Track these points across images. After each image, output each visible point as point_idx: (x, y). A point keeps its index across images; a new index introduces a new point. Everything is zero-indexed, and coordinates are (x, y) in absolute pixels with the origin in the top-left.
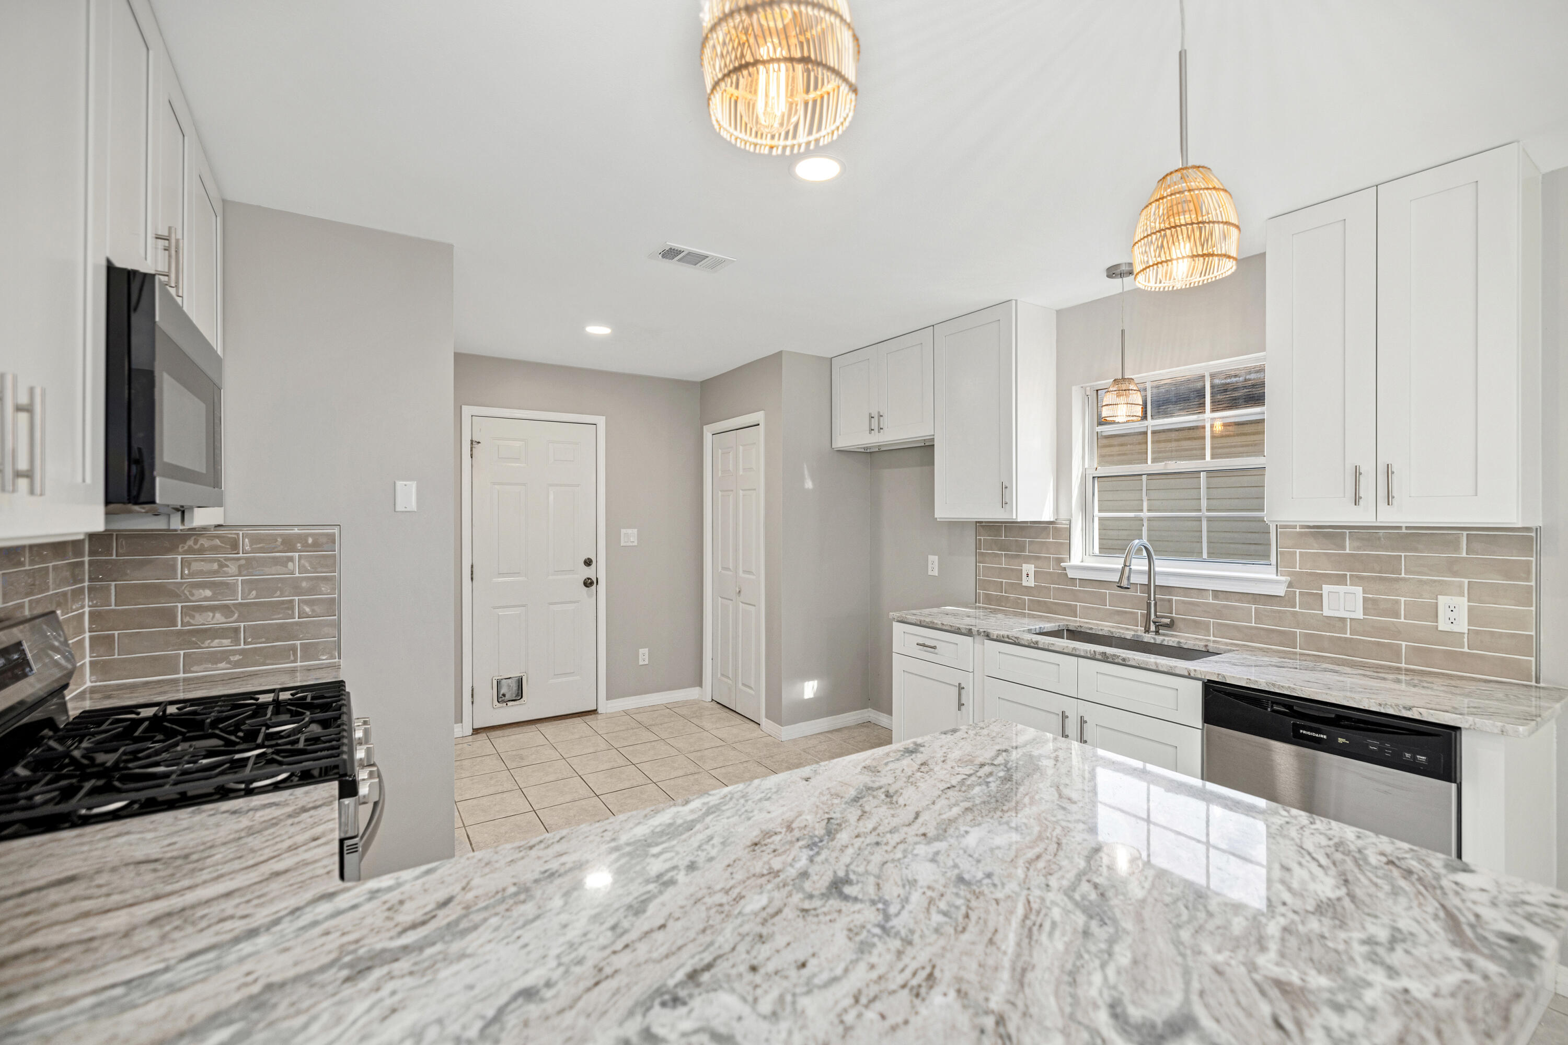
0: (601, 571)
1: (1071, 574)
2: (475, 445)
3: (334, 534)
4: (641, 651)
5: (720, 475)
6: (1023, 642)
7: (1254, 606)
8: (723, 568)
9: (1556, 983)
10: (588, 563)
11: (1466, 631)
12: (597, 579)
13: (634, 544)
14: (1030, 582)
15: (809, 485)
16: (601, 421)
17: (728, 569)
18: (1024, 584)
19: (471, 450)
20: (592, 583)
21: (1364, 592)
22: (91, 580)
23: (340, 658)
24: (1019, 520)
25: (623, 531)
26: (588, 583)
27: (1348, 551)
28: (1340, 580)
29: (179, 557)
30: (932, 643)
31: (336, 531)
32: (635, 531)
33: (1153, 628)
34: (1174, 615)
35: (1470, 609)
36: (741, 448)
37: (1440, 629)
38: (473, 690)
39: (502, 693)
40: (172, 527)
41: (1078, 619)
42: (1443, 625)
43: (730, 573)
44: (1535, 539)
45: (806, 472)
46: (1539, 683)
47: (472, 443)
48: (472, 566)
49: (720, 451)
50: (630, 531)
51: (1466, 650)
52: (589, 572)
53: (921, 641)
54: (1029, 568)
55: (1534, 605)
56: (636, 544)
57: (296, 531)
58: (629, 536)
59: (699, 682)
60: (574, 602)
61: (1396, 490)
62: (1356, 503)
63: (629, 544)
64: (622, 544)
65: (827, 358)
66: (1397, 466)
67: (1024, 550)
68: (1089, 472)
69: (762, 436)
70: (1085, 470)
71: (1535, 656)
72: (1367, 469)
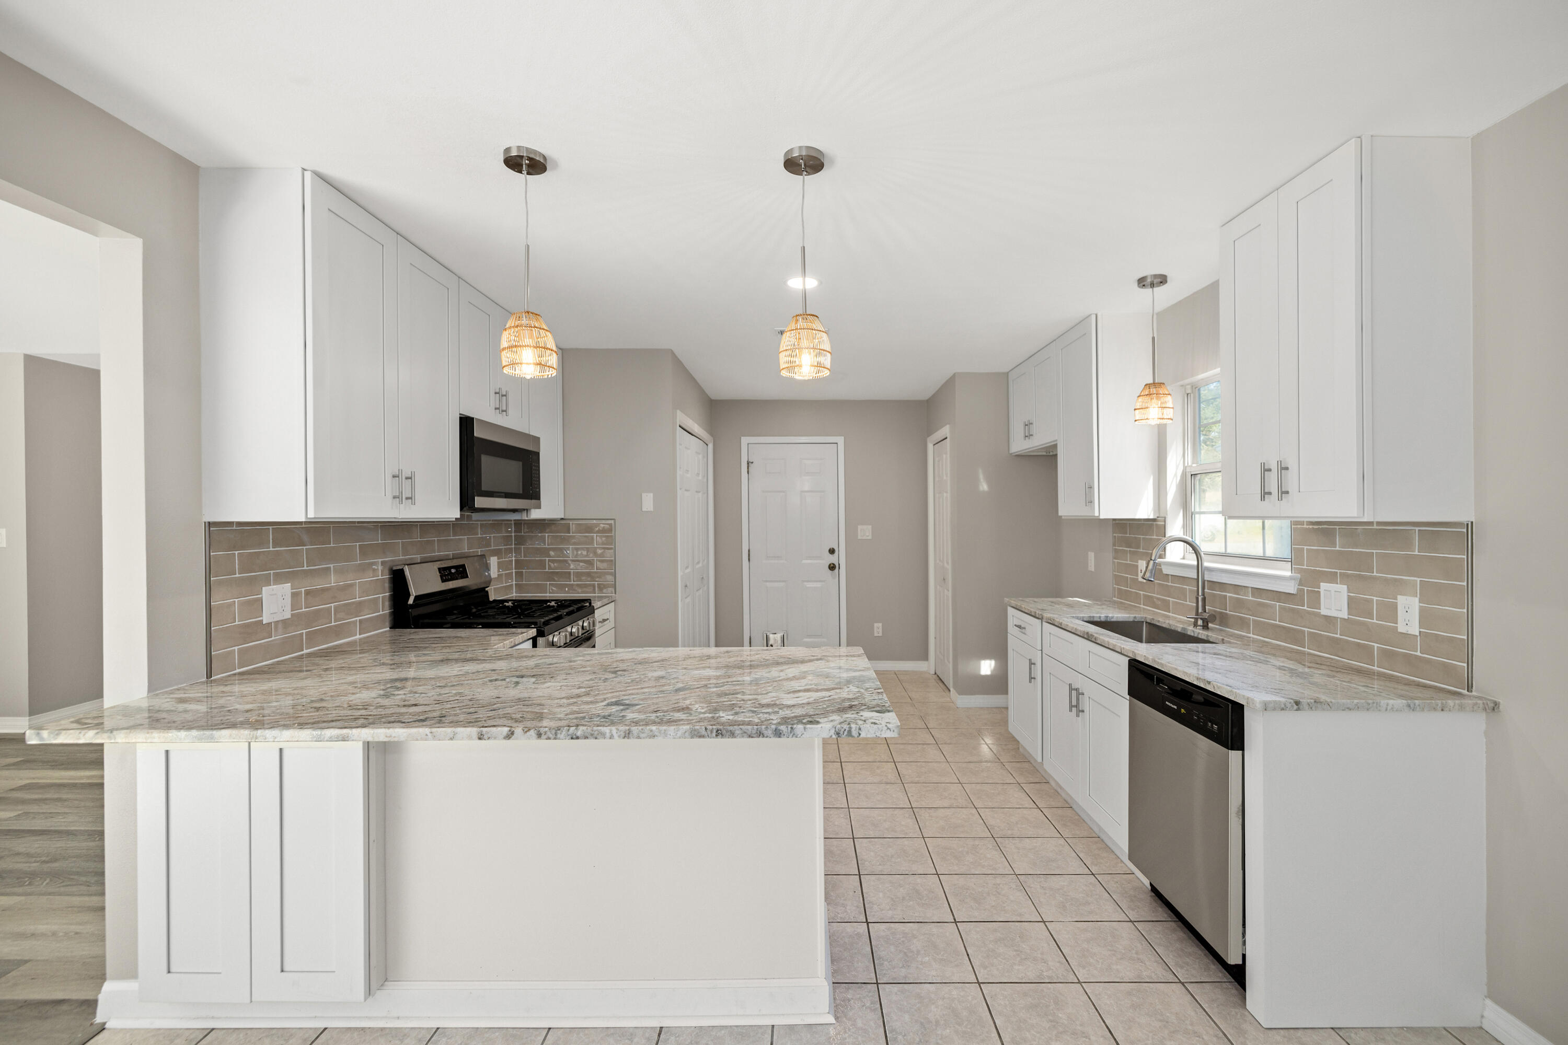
0: (841, 558)
1: (1166, 570)
2: (750, 464)
3: (611, 524)
4: (876, 625)
5: (937, 480)
7: (1278, 604)
8: (939, 560)
9: (1482, 1017)
10: (832, 551)
11: (1418, 634)
12: (839, 564)
15: (984, 487)
16: (840, 440)
19: (748, 468)
20: (835, 567)
21: (1349, 591)
22: (515, 544)
23: (615, 593)
24: (1102, 517)
25: (860, 527)
26: (832, 567)
27: (1337, 548)
28: (1332, 578)
29: (547, 534)
30: (1023, 625)
31: (612, 522)
32: (870, 527)
33: (1200, 622)
34: (1228, 612)
35: (1422, 611)
37: (1400, 630)
38: (750, 639)
39: (770, 644)
40: (523, 519)
41: (1170, 614)
42: (1401, 628)
43: (941, 564)
44: (1466, 534)
45: (981, 476)
46: (1472, 691)
47: (748, 464)
48: (749, 551)
49: (937, 459)
50: (865, 527)
51: (1418, 653)
52: (833, 559)
53: (1018, 623)
54: (1142, 564)
55: (1466, 608)
56: (870, 537)
57: (595, 522)
58: (865, 532)
59: (925, 657)
60: (822, 581)
61: (1291, 485)
62: (1263, 498)
63: (864, 538)
64: (859, 537)
65: (1004, 373)
66: (1291, 463)
67: (1138, 547)
68: (1188, 470)
69: (948, 445)
70: (1185, 468)
71: (1470, 663)
72: (1274, 466)
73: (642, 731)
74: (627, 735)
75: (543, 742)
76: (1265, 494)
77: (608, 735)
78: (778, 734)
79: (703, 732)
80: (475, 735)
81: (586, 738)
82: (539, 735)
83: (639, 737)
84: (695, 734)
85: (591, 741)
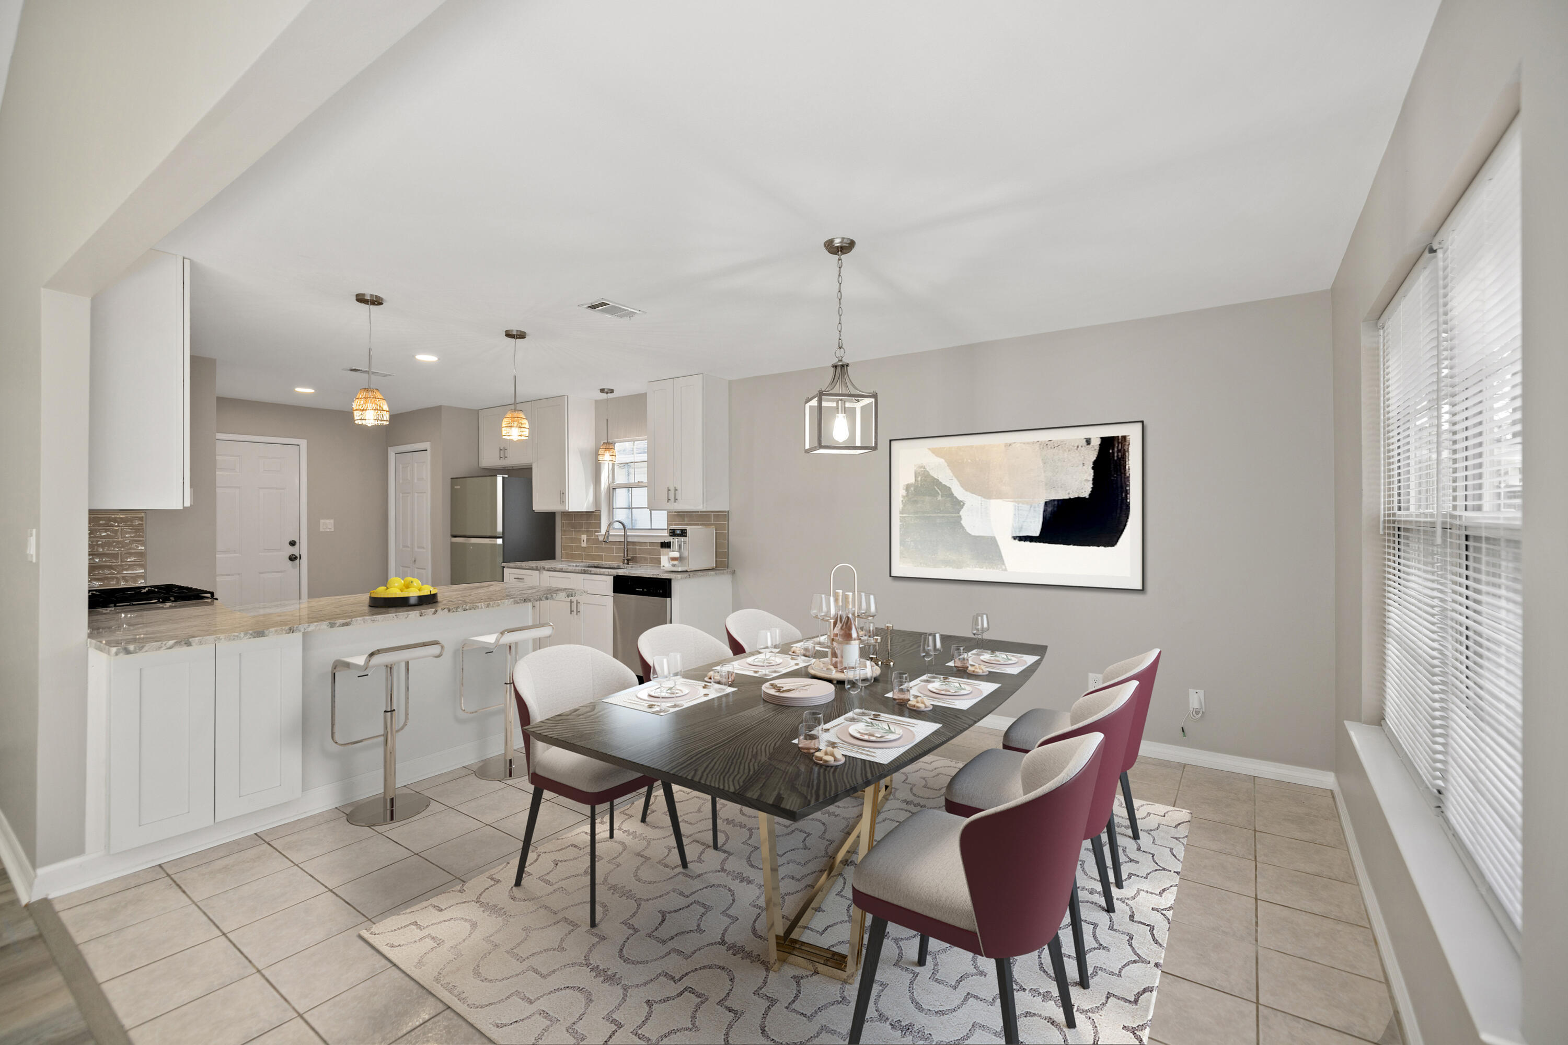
0: (303, 549)
5: (401, 482)
6: (557, 570)
8: (404, 546)
10: (293, 543)
12: (300, 555)
13: (331, 530)
14: (584, 544)
16: (303, 443)
17: (408, 547)
18: (583, 545)
20: (296, 558)
24: (570, 511)
25: (322, 521)
26: (292, 558)
30: (520, 577)
32: (332, 521)
33: (626, 561)
34: (637, 555)
36: (416, 464)
43: (409, 549)
44: (728, 515)
49: (401, 466)
50: (328, 521)
52: (294, 551)
53: (517, 576)
54: (584, 537)
55: (727, 540)
56: (333, 530)
58: (327, 525)
60: (281, 572)
61: (678, 497)
62: (668, 502)
63: (326, 530)
64: (321, 530)
65: (475, 410)
66: (678, 487)
67: (582, 528)
68: (611, 485)
69: (429, 458)
70: (609, 484)
71: (728, 559)
72: (672, 489)
73: (494, 604)
74: (488, 606)
75: (451, 614)
76: (668, 500)
77: (480, 607)
78: (547, 598)
79: (519, 601)
80: (418, 615)
81: (470, 609)
82: (449, 611)
83: (493, 606)
84: (516, 602)
85: (473, 611)
